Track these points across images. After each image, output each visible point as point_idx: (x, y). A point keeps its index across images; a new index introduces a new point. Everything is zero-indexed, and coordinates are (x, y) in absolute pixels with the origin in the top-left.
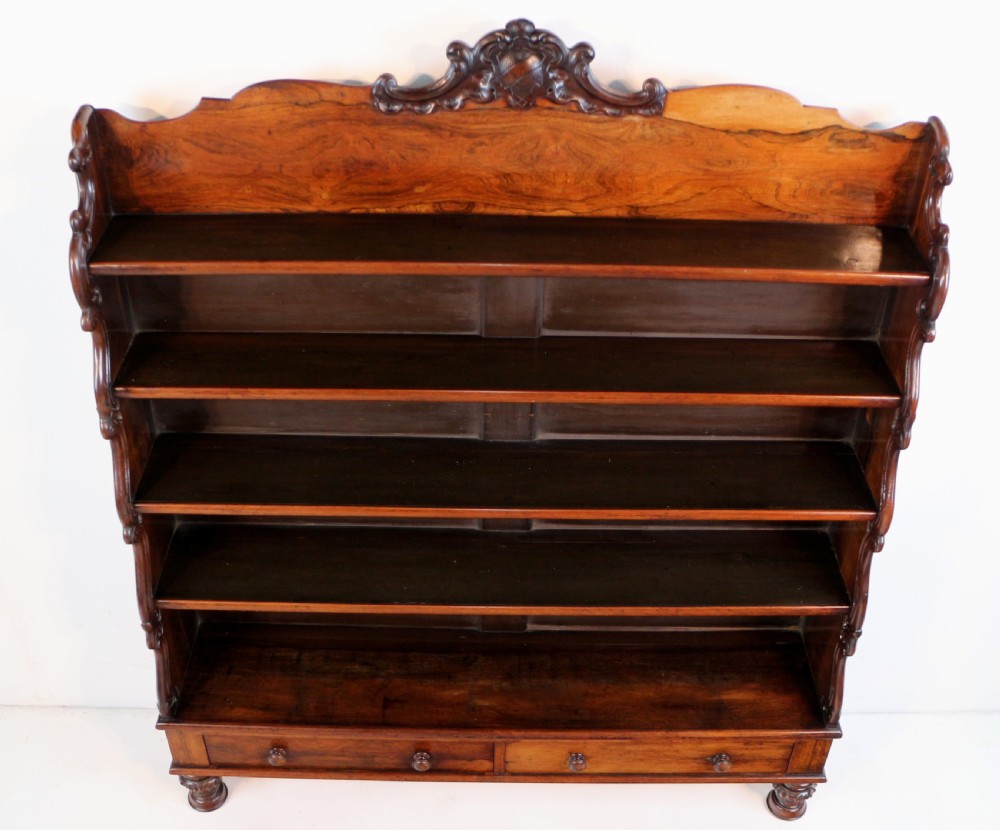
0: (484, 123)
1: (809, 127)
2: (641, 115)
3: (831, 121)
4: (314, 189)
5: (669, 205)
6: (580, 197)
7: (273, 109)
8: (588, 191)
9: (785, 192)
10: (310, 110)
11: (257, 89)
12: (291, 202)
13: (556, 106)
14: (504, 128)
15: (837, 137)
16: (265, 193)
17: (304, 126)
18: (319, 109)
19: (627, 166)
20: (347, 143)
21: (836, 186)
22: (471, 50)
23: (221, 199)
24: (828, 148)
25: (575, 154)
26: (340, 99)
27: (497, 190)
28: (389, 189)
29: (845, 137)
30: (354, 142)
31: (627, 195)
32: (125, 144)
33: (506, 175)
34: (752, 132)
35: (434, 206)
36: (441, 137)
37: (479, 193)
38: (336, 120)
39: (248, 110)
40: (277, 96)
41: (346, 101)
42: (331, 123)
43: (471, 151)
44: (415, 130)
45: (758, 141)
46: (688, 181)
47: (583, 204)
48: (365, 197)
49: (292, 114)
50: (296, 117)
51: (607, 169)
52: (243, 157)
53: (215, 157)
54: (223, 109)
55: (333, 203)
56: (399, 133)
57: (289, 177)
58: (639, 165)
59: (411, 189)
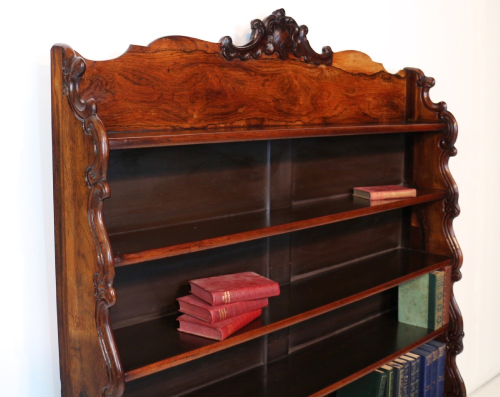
0: (268, 67)
1: (376, 72)
2: (325, 64)
3: (381, 69)
4: (190, 111)
5: (336, 116)
6: (305, 113)
7: (172, 54)
8: (308, 109)
10: (191, 55)
11: (164, 39)
12: (176, 121)
13: (296, 58)
14: (276, 71)
15: (383, 77)
16: (163, 115)
17: (187, 66)
18: (195, 55)
19: (321, 93)
20: (208, 79)
21: (385, 102)
22: (263, 24)
24: (381, 82)
25: (303, 87)
26: (205, 49)
27: (274, 110)
28: (227, 110)
29: (386, 76)
30: (211, 78)
31: (322, 111)
33: (277, 100)
34: (359, 74)
35: (247, 122)
36: (251, 75)
37: (266, 112)
38: (204, 63)
39: (158, 54)
40: (174, 46)
41: (209, 51)
42: (201, 65)
43: (263, 85)
44: (239, 71)
45: (362, 79)
46: (341, 102)
47: (306, 117)
48: (215, 116)
49: (181, 58)
50: (183, 60)
51: (314, 95)
52: (152, 88)
53: (137, 87)
54: (144, 53)
55: (200, 121)
56: (233, 73)
57: (177, 102)
58: (325, 93)
59: (237, 110)
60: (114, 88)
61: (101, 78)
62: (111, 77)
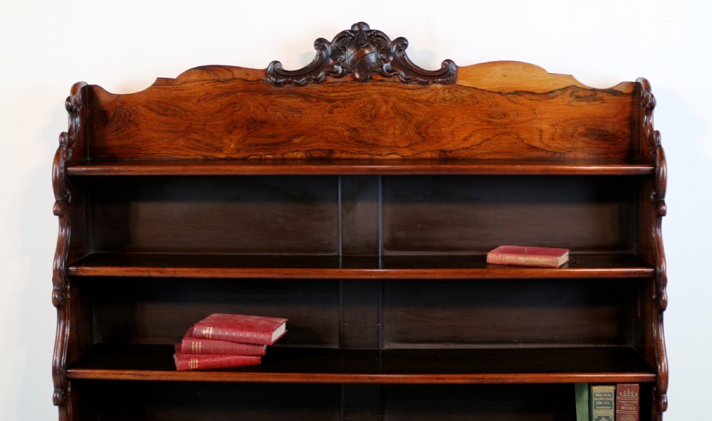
0: (339, 92)
1: (555, 88)
2: (440, 83)
3: (568, 83)
4: (225, 141)
5: (467, 148)
6: (405, 144)
7: (203, 85)
8: (410, 140)
9: (546, 136)
10: (226, 85)
11: (193, 71)
12: (208, 151)
13: (385, 79)
14: (352, 95)
15: (575, 94)
16: (192, 144)
17: (222, 95)
18: (231, 84)
19: (435, 120)
20: (249, 107)
21: (581, 129)
22: (330, 43)
23: (163, 148)
24: (570, 102)
25: (400, 113)
26: (245, 77)
27: (349, 140)
28: (276, 141)
29: (581, 93)
30: (254, 107)
31: (437, 142)
32: (104, 109)
33: (355, 129)
34: (517, 93)
35: (306, 153)
36: (311, 102)
37: (337, 143)
38: (243, 91)
39: (186, 85)
40: (206, 76)
41: (250, 79)
42: (239, 94)
43: (331, 112)
44: (294, 97)
45: (522, 99)
46: (478, 130)
47: (407, 149)
48: (259, 147)
49: (214, 88)
50: (217, 90)
51: (422, 123)
52: (180, 118)
53: (162, 118)
54: (170, 85)
55: (238, 152)
56: (284, 100)
57: (209, 132)
58: (442, 120)
59: (290, 140)
60: (137, 118)
61: (124, 111)
62: (135, 109)
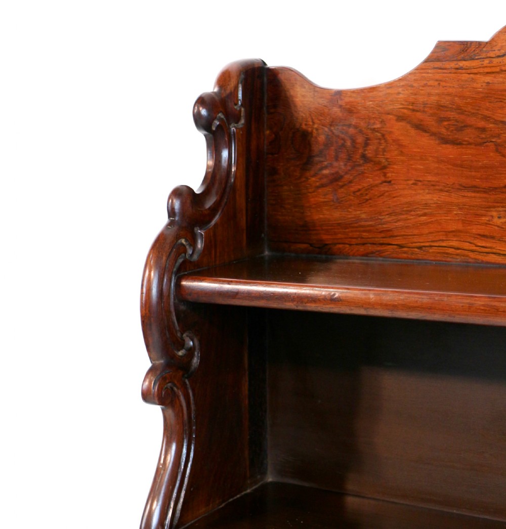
52: (497, 151)
53: (450, 151)
54: (472, 59)
60: (384, 150)
61: (351, 131)
62: (378, 126)
